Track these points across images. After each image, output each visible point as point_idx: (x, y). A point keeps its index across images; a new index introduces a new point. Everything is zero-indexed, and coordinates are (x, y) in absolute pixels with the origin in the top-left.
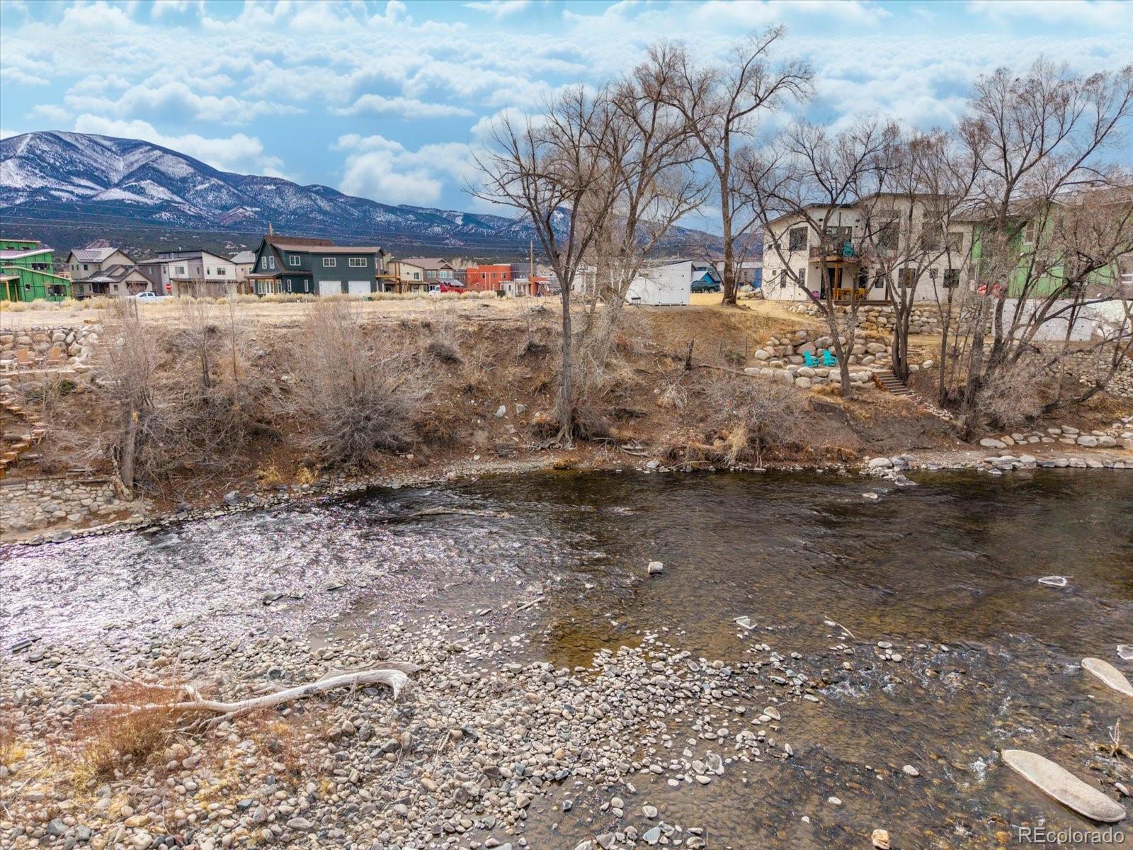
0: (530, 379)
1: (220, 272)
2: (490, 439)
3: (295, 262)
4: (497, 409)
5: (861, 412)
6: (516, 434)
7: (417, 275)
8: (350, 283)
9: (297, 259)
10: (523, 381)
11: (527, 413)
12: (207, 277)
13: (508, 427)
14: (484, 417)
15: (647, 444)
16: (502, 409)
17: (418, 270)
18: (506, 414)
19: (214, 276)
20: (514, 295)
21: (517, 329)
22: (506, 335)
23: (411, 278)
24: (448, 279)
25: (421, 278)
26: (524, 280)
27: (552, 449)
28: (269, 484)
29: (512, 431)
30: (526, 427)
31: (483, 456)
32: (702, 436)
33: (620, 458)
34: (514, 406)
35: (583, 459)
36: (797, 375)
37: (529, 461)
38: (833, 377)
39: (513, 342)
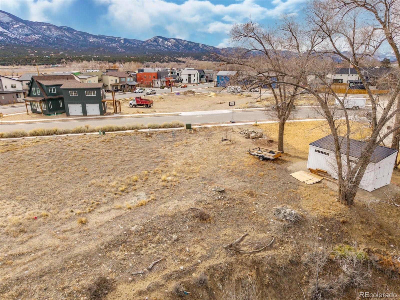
1: (13, 87)
3: (53, 91)
7: (116, 81)
8: (87, 105)
9: (54, 89)
12: (5, 90)
17: (117, 78)
19: (9, 89)
20: (160, 86)
21: (291, 262)
22: (285, 274)
23: (113, 82)
24: (131, 82)
25: (118, 82)
26: (163, 79)
39: (294, 285)
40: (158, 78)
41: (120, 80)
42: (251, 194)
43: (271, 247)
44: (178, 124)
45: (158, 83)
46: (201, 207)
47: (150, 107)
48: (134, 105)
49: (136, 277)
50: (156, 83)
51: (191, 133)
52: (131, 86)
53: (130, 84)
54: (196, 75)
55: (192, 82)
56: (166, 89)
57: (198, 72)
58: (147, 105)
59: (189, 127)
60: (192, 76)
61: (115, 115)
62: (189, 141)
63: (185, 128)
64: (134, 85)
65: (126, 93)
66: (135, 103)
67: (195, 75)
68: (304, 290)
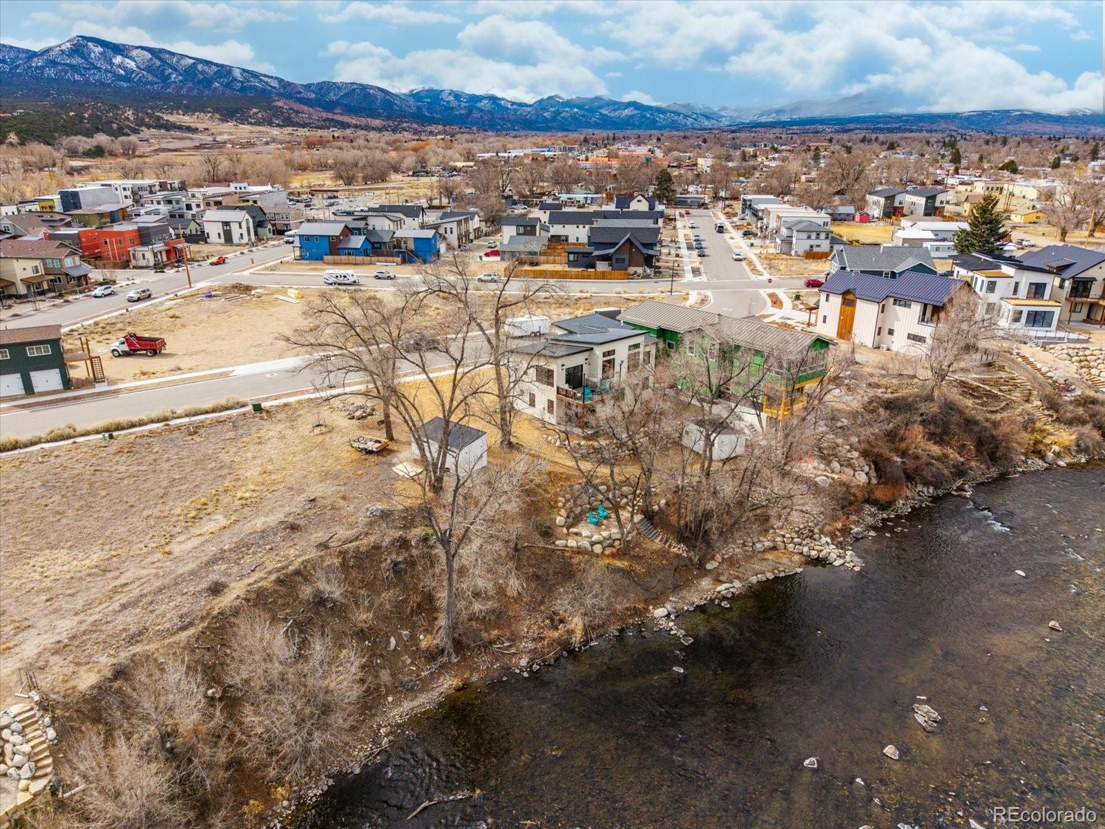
0: (404, 601)
2: (393, 675)
4: (388, 643)
5: (640, 569)
6: (412, 663)
7: (35, 269)
8: (32, 374)
10: (399, 605)
11: (413, 638)
13: (403, 658)
14: (382, 656)
15: (514, 639)
16: (393, 640)
17: (37, 263)
18: (397, 645)
20: (152, 263)
21: (373, 548)
22: (367, 557)
23: (29, 274)
24: (75, 267)
25: (42, 271)
26: (159, 246)
27: (443, 666)
28: (255, 816)
29: (409, 661)
30: (417, 653)
31: (394, 695)
32: (547, 621)
33: (497, 660)
34: (400, 635)
35: (472, 672)
36: (593, 544)
37: (433, 689)
38: (614, 537)
39: (375, 563)
40: (143, 244)
41: (45, 264)
42: (344, 498)
43: (357, 539)
44: (238, 403)
45: (146, 254)
46: (290, 519)
47: (160, 352)
48: (123, 353)
49: (242, 577)
50: (139, 255)
51: (262, 418)
52: (78, 278)
53: (75, 274)
54: (244, 225)
55: (236, 239)
56: (170, 272)
57: (247, 216)
58: (154, 350)
59: (257, 408)
60: (234, 228)
61: (100, 388)
62: (262, 433)
63: (250, 408)
64: (86, 276)
65: (70, 298)
66: (125, 348)
67: (240, 224)
68: (383, 565)
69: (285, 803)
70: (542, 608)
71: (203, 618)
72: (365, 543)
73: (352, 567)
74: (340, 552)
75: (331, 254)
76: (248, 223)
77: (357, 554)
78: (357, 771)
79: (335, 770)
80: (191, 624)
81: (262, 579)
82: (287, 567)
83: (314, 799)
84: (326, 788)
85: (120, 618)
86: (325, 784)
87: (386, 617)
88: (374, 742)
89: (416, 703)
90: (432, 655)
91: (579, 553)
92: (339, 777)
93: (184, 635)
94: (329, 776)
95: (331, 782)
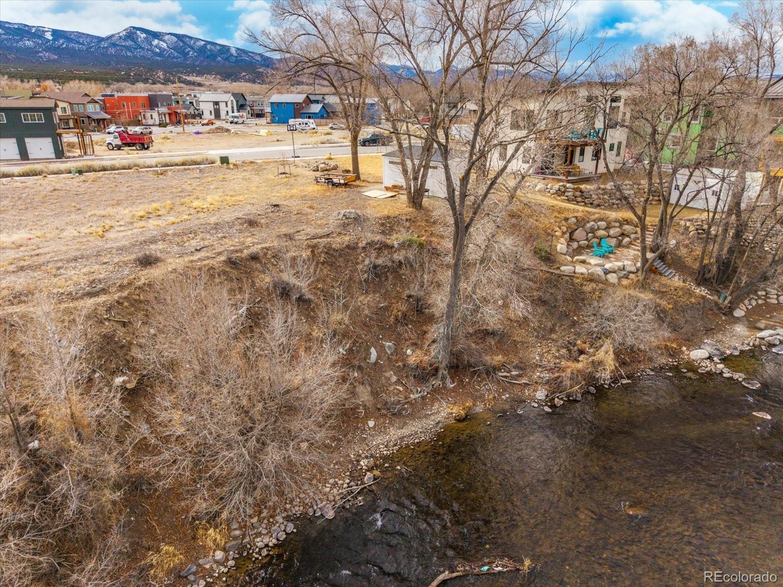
0: (386, 309)
2: (375, 394)
4: (368, 354)
6: (398, 382)
7: (64, 110)
8: (27, 140)
10: (380, 313)
11: (398, 351)
13: (387, 374)
14: (360, 368)
15: (523, 367)
16: (373, 351)
17: (65, 105)
18: (379, 358)
20: (157, 122)
21: (348, 247)
22: (340, 256)
24: (96, 112)
25: (69, 112)
26: (163, 110)
27: (435, 391)
28: (169, 573)
29: (394, 379)
30: (404, 370)
31: (376, 419)
32: (564, 351)
33: (505, 390)
34: (383, 346)
35: (475, 400)
36: (607, 272)
37: (426, 416)
38: (628, 269)
39: (350, 264)
40: (152, 108)
41: (72, 109)
43: (328, 236)
44: (207, 160)
45: (154, 116)
46: (251, 217)
47: (148, 148)
48: (116, 146)
49: (182, 255)
50: (148, 115)
51: (229, 168)
52: (98, 121)
53: (96, 117)
54: (229, 104)
55: (223, 114)
57: (232, 98)
58: (143, 144)
60: (222, 106)
62: (227, 176)
63: (218, 163)
64: (104, 120)
66: (118, 142)
67: (226, 104)
68: (360, 267)
69: (219, 555)
70: (554, 336)
71: (122, 287)
72: (338, 242)
73: (323, 263)
74: (309, 246)
75: (295, 118)
76: (232, 103)
77: (329, 251)
78: (330, 514)
79: (298, 510)
80: (104, 291)
81: (208, 258)
82: (241, 251)
83: (265, 552)
84: (283, 536)
85: (13, 278)
86: (282, 529)
87: (365, 324)
88: (352, 478)
89: (406, 431)
90: (424, 374)
91: (591, 280)
92: (304, 521)
93: (90, 302)
94: (288, 519)
95: (291, 528)
